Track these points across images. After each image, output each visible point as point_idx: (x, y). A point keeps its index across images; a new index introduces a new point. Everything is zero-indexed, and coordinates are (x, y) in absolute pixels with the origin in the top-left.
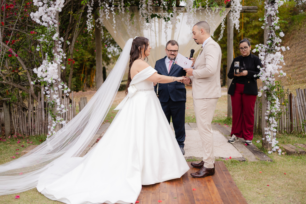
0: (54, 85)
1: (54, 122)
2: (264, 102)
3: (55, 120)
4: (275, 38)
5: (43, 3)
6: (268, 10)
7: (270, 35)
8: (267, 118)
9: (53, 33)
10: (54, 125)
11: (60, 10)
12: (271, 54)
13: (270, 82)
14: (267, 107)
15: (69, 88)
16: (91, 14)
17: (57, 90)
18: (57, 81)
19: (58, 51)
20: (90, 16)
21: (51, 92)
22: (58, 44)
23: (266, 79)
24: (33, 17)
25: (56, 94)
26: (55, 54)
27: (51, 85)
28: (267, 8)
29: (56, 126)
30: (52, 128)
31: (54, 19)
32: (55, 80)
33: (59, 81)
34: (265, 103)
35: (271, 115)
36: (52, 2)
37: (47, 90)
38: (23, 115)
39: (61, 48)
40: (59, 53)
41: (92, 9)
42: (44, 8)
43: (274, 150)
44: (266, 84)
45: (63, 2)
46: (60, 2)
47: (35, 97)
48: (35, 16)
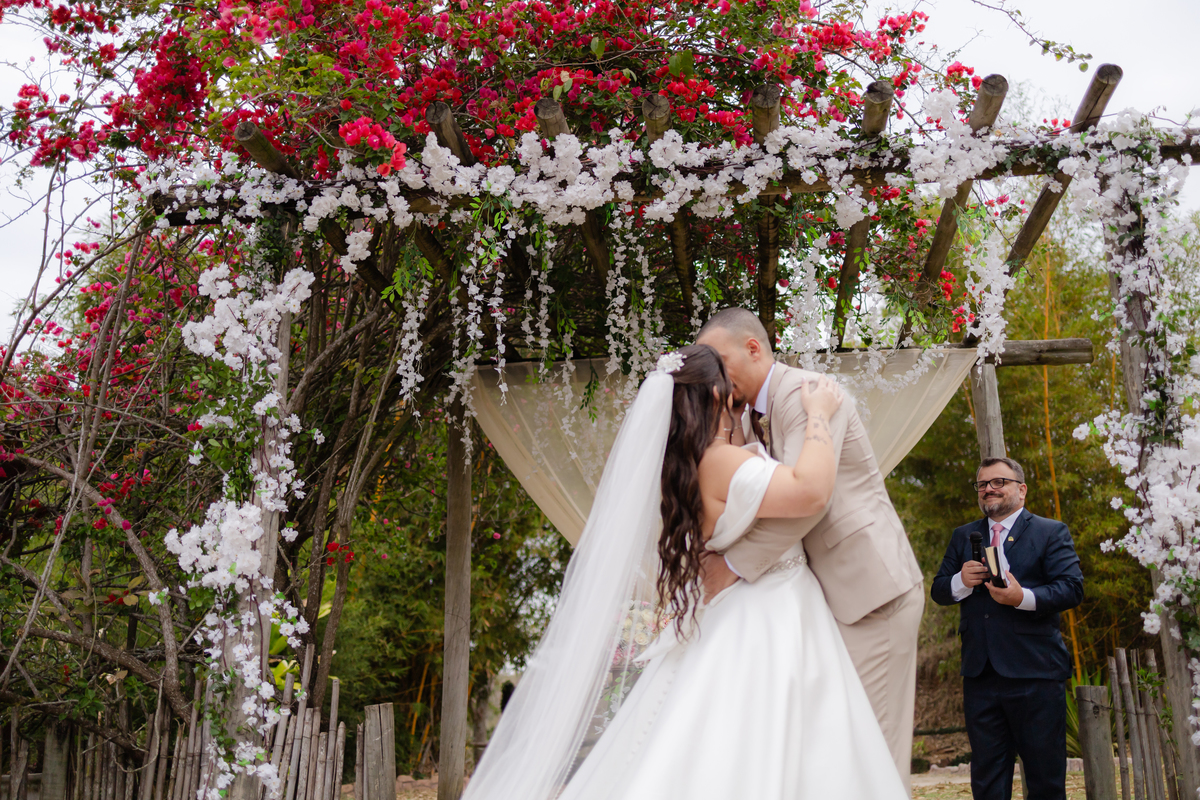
0: (241, 605)
1: (223, 764)
2: (1173, 667)
3: (230, 757)
4: (1172, 381)
5: (234, 284)
6: (1123, 272)
7: (1147, 370)
8: (1198, 738)
9: (260, 392)
10: (223, 781)
11: (296, 309)
12: (1166, 450)
13: (1185, 565)
14: (1193, 683)
15: (302, 618)
16: (414, 336)
17: (252, 623)
18: (259, 588)
19: (273, 466)
20: (412, 342)
21: (225, 634)
22: (275, 438)
23: (1164, 555)
24: (192, 338)
25: (246, 642)
26: (262, 476)
27: (231, 602)
28: (1118, 266)
29: (231, 786)
30: (215, 796)
31: (270, 341)
32: (250, 582)
33: (264, 589)
34: (1180, 669)
36: (267, 285)
37: (213, 628)
38: (119, 784)
39: (287, 456)
40: (274, 473)
41: (422, 317)
42: (236, 303)
44: (1168, 578)
45: (309, 278)
46: (299, 281)
47: (181, 706)
48: (198, 332)
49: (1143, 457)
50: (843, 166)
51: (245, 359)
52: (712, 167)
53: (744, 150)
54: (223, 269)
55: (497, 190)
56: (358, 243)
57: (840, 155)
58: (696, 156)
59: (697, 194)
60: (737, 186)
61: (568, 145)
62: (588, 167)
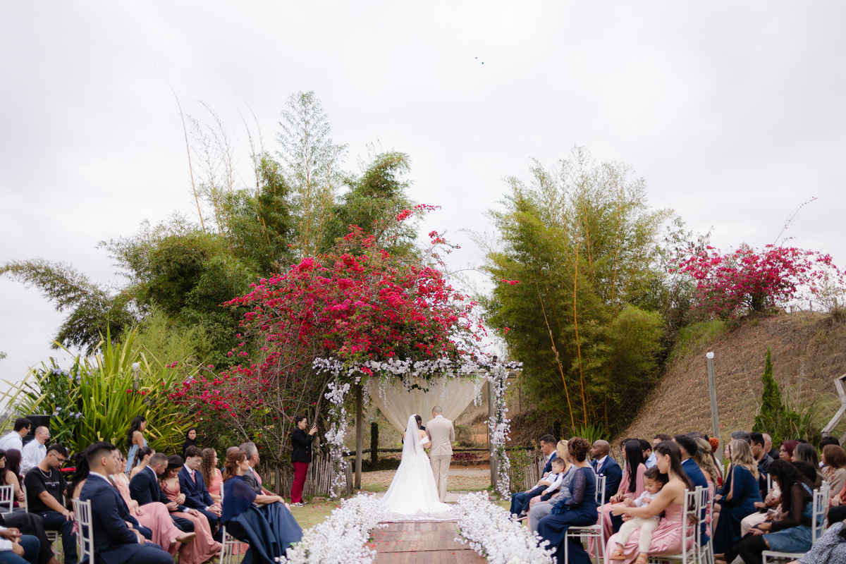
5: (335, 387)
8: (499, 473)
9: (340, 408)
10: (337, 478)
11: (347, 392)
17: (341, 451)
21: (335, 452)
25: (340, 454)
27: (337, 447)
30: (336, 480)
32: (340, 443)
35: (502, 471)
36: (341, 387)
40: (343, 423)
42: (335, 390)
43: (505, 498)
45: (349, 385)
46: (347, 386)
48: (328, 396)
49: (496, 426)
50: (449, 366)
51: (338, 402)
52: (426, 365)
53: (431, 362)
54: (333, 384)
55: (384, 369)
56: (358, 379)
57: (449, 364)
58: (422, 363)
59: (423, 370)
60: (430, 369)
61: (399, 362)
62: (402, 365)
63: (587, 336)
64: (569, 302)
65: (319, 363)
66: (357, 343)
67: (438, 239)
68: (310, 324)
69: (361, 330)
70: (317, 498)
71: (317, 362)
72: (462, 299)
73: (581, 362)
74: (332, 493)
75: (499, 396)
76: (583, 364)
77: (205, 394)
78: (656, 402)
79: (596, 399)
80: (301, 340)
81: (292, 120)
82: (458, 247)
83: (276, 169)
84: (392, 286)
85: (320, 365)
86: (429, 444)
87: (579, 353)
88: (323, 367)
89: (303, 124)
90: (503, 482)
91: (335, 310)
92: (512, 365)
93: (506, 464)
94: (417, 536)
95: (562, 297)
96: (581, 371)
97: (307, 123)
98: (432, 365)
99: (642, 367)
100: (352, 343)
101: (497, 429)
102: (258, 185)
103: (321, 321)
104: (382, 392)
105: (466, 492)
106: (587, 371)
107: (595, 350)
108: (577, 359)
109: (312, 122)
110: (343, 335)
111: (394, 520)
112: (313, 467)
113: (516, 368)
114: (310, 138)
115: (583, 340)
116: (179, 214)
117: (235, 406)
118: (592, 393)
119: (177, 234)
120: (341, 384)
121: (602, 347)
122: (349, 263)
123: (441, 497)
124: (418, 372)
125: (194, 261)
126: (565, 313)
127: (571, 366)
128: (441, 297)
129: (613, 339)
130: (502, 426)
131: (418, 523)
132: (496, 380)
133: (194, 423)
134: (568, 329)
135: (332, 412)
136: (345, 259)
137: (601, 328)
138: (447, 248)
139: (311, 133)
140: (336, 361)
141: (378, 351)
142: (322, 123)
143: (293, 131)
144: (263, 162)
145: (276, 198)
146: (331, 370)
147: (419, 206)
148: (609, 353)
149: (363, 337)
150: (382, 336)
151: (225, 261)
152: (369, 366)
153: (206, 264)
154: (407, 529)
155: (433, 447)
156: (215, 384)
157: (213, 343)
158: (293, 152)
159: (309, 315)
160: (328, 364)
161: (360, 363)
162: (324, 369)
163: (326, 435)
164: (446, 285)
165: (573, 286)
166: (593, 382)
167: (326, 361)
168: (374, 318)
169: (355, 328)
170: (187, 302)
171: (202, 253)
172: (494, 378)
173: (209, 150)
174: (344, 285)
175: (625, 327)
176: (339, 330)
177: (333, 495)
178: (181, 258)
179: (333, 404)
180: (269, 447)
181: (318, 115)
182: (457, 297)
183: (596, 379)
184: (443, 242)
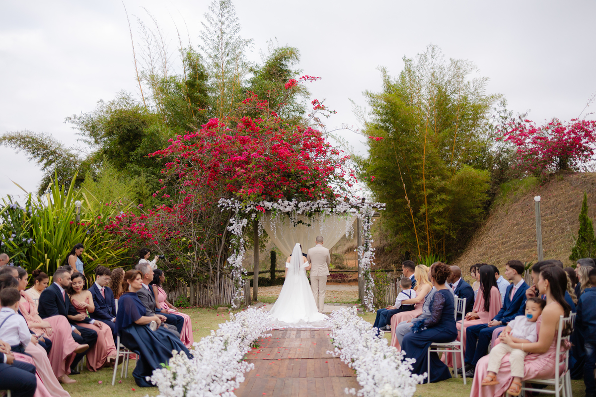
5: (235, 221)
7: (365, 241)
8: (365, 290)
9: (239, 239)
10: (237, 293)
11: (245, 226)
13: (366, 268)
17: (240, 272)
21: (236, 273)
22: (242, 244)
23: (364, 267)
25: (239, 274)
26: (240, 250)
27: (237, 268)
30: (236, 295)
31: (241, 230)
33: (241, 266)
35: (368, 289)
37: (234, 272)
39: (243, 247)
40: (242, 249)
42: (236, 224)
43: (370, 310)
44: (364, 270)
45: (247, 220)
47: (213, 278)
48: (230, 228)
49: (364, 253)
50: (327, 206)
51: (238, 233)
52: (308, 205)
53: (313, 203)
54: (234, 219)
55: (275, 207)
56: (254, 215)
57: (326, 204)
58: (305, 203)
59: (306, 209)
60: (311, 208)
61: (286, 202)
62: (289, 205)
63: (432, 189)
64: (420, 163)
65: (223, 202)
66: (254, 187)
67: (319, 105)
68: (216, 172)
69: (256, 177)
70: (221, 308)
71: (221, 202)
72: (337, 154)
73: (427, 208)
74: (233, 304)
75: (366, 230)
76: (428, 209)
77: (133, 226)
78: (482, 237)
79: (437, 235)
80: (209, 184)
81: (211, 20)
82: (335, 112)
83: (198, 60)
84: (282, 142)
85: (224, 204)
86: (310, 267)
87: (426, 201)
88: (226, 205)
89: (220, 24)
90: (369, 297)
91: (235, 160)
92: (377, 205)
93: (371, 283)
94: (297, 343)
95: (415, 160)
96: (426, 214)
97: (223, 23)
98: (313, 205)
99: (472, 212)
100: (249, 187)
101: (365, 256)
102: (185, 73)
103: (226, 170)
104: (273, 226)
105: (339, 304)
106: (432, 214)
107: (438, 199)
108: (424, 206)
109: (226, 23)
110: (242, 180)
111: (280, 328)
112: (219, 284)
113: (380, 208)
114: (225, 35)
115: (429, 191)
116: (126, 93)
117: (157, 236)
118: (435, 230)
119: (124, 107)
120: (241, 219)
121: (444, 197)
122: (248, 124)
123: (320, 309)
124: (301, 210)
125: (137, 128)
126: (417, 171)
127: (419, 211)
128: (321, 152)
129: (452, 191)
130: (369, 253)
131: (299, 330)
132: (364, 217)
133: (125, 249)
134: (419, 183)
135: (233, 241)
136: (244, 121)
137: (443, 183)
138: (326, 113)
139: (226, 31)
140: (236, 201)
141: (270, 194)
142: (234, 24)
143: (212, 29)
144: (188, 54)
145: (198, 82)
146: (232, 207)
147: (303, 77)
148: (448, 202)
149: (258, 182)
150: (273, 182)
151: (160, 129)
152: (262, 205)
153: (146, 131)
154: (290, 336)
155: (312, 269)
156: (142, 218)
157: (150, 190)
158: (211, 46)
159: (216, 165)
160: (230, 203)
161: (256, 203)
162: (227, 207)
163: (228, 259)
164: (325, 142)
165: (423, 151)
166: (435, 223)
167: (229, 201)
168: (267, 167)
169: (251, 175)
170: (131, 159)
171: (143, 122)
172: (363, 216)
173: (151, 47)
174: (244, 141)
175: (461, 181)
176: (238, 176)
177: (234, 306)
178: (127, 125)
179: (234, 235)
180: (184, 268)
181: (231, 18)
182: (334, 152)
183: (438, 220)
184: (323, 108)
